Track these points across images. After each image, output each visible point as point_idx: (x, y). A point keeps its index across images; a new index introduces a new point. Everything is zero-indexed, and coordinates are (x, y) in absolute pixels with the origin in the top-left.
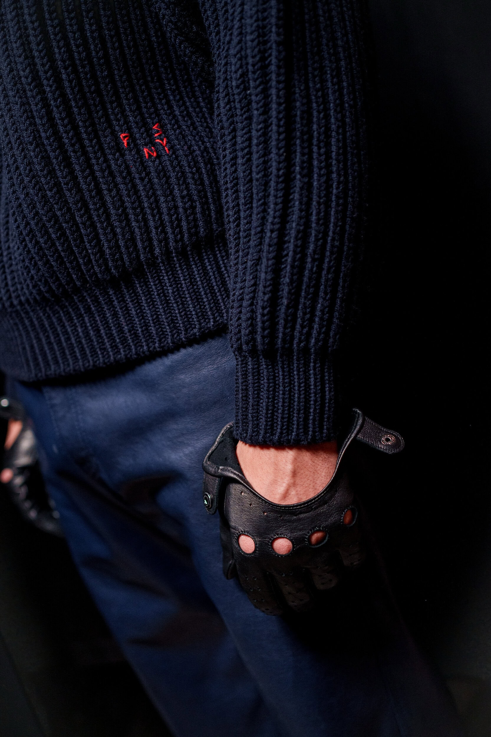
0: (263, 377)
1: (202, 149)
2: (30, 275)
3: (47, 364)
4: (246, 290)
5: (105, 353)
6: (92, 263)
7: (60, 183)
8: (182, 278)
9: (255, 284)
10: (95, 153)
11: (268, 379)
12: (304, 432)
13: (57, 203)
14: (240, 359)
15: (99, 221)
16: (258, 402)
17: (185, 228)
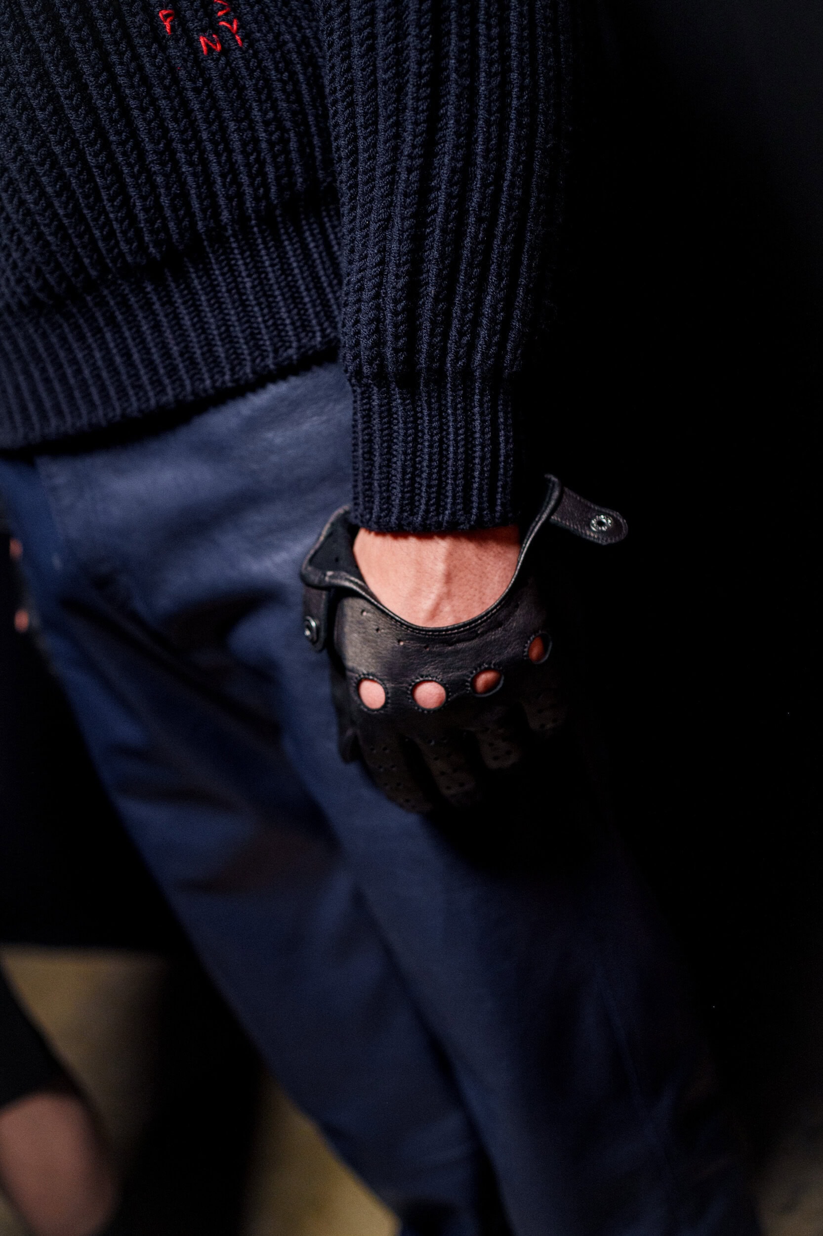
0: (396, 419)
1: (298, 39)
2: (11, 261)
3: (44, 416)
4: (368, 272)
5: (141, 394)
6: (116, 237)
7: (58, 96)
8: (267, 263)
9: (382, 262)
10: (116, 43)
11: (405, 423)
12: (463, 509)
13: (54, 132)
14: (359, 390)
15: (127, 164)
16: (389, 460)
17: (271, 176)
